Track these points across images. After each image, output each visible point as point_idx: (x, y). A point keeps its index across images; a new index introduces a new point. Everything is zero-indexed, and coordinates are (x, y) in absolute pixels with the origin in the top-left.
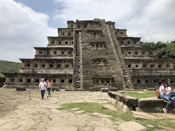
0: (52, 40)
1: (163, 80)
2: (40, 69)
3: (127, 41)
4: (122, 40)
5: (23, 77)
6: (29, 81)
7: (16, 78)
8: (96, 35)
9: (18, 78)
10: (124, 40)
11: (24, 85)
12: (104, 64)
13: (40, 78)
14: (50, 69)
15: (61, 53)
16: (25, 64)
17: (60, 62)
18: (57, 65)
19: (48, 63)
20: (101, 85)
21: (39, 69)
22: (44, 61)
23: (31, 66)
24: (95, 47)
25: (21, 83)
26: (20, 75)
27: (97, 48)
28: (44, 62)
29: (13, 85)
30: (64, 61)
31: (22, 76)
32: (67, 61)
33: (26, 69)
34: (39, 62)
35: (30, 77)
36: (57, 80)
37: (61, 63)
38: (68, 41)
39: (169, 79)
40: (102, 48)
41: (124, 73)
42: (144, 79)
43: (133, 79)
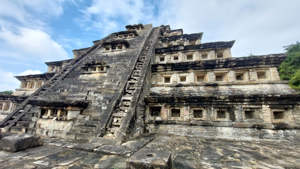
1: (249, 110)
3: (178, 42)
10: (173, 42)
12: (99, 75)
16: (23, 84)
20: (49, 120)
24: (110, 50)
39: (265, 107)
40: (120, 51)
41: (127, 91)
42: (189, 107)
43: (160, 106)
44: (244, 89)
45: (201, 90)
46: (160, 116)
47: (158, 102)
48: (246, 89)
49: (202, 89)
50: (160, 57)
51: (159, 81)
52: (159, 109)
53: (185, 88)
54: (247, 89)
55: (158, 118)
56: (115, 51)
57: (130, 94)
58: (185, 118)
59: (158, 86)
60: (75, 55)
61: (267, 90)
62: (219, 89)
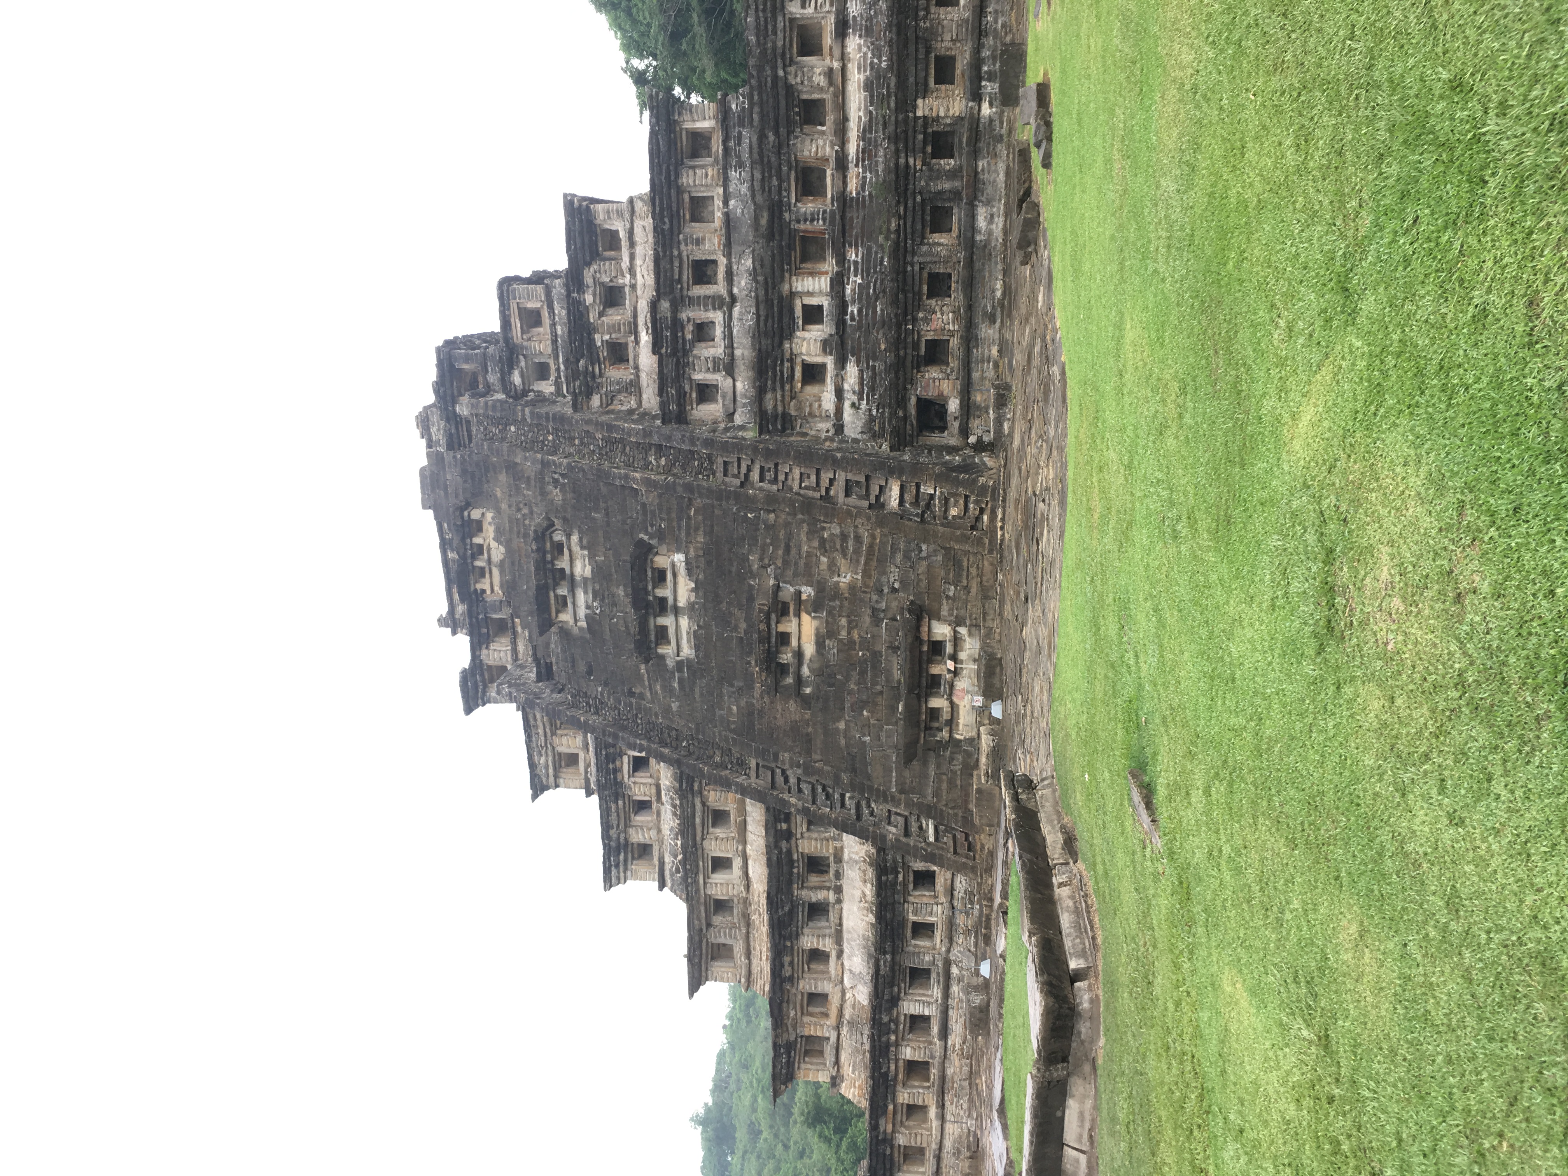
0: (626, 861)
1: (929, 149)
2: (842, 982)
3: (601, 314)
4: (594, 358)
5: (891, 1107)
6: (917, 1069)
7: (901, 1140)
8: (572, 575)
9: (898, 1126)
10: (597, 337)
11: (947, 1103)
12: (805, 617)
13: (898, 1013)
14: (841, 925)
15: (719, 832)
16: (803, 1066)
17: (792, 867)
18: (814, 879)
19: (797, 936)
20: (955, 699)
21: (839, 987)
22: (787, 959)
23: (819, 1034)
24: (667, 621)
25: (933, 1112)
26: (882, 1122)
27: (676, 611)
28: (791, 963)
29: (944, 1155)
30: (784, 845)
31: (885, 1112)
32: (784, 826)
33: (837, 1062)
34: (794, 991)
35: (893, 1067)
36: (915, 913)
37: (795, 857)
38: (625, 759)
39: (922, 108)
40: (675, 575)
41: (873, 500)
42: (921, 315)
43: (913, 400)
44: (860, 118)
45: (859, 259)
46: (947, 402)
47: (905, 409)
48: (861, 114)
49: (857, 256)
50: (698, 404)
51: (820, 406)
52: (924, 405)
53: (852, 312)
54: (860, 110)
55: (953, 405)
56: (675, 600)
57: (881, 488)
58: (951, 328)
59: (839, 411)
60: (629, 873)
61: (864, 49)
62: (858, 199)
